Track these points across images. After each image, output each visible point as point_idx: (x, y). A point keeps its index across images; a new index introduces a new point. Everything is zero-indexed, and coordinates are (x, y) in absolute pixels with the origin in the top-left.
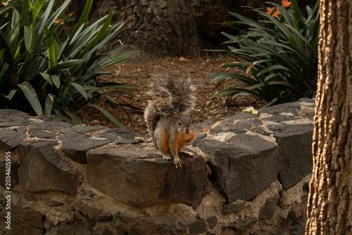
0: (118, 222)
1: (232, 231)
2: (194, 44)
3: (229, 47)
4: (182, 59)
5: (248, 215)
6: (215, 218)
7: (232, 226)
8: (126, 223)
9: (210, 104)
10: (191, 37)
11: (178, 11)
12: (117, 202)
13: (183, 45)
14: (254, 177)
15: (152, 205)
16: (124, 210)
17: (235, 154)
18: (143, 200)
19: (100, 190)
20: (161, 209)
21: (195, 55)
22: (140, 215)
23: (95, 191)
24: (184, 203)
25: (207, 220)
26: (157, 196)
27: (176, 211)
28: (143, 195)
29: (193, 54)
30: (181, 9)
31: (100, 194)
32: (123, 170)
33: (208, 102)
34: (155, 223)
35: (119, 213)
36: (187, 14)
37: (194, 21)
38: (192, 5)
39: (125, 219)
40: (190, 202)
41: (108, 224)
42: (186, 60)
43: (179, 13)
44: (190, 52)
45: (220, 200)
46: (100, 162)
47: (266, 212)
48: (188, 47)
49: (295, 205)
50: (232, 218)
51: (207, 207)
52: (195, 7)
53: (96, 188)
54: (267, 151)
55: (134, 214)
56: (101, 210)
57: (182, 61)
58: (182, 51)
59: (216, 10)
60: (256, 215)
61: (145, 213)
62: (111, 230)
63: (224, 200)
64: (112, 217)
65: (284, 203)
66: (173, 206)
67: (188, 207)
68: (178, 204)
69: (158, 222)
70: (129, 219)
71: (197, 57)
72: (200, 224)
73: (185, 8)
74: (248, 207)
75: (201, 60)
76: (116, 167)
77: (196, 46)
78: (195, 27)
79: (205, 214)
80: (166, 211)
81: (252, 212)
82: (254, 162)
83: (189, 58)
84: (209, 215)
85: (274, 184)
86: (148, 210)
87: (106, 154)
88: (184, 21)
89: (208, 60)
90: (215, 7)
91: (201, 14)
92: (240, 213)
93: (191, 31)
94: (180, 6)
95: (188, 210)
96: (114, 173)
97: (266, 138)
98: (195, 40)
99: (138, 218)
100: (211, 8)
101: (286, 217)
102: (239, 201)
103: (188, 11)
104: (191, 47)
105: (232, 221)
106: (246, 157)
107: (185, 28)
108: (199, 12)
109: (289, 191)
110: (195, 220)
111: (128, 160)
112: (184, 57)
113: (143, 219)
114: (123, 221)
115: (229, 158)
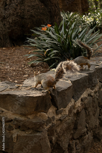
0: (16, 122)
1: (59, 121)
2: (8, 42)
3: (30, 44)
4: (4, 48)
5: (65, 114)
6: (54, 116)
7: (60, 119)
8: (19, 122)
9: (24, 67)
10: (6, 40)
11: (1, 29)
12: (14, 114)
13: (4, 43)
14: (66, 98)
15: (31, 114)
16: (17, 117)
17: (59, 90)
18: (27, 113)
19: (6, 109)
20: (34, 115)
21: (9, 46)
22: (26, 119)
23: (3, 110)
24: (43, 112)
25: (52, 118)
26: (34, 110)
27: (40, 116)
28: (27, 110)
29: (8, 46)
30: (2, 29)
31: (6, 111)
32: (17, 100)
33: (23, 66)
34: (33, 122)
35: (16, 118)
36: (5, 31)
37: (7, 33)
38: (6, 27)
39: (19, 121)
40: (45, 111)
41: (10, 123)
42: (5, 49)
43: (1, 30)
44: (7, 46)
45: (55, 109)
46: (6, 97)
47: (70, 111)
48: (6, 43)
49: (79, 107)
50: (60, 116)
51: (51, 113)
52: (8, 28)
53: (4, 108)
54: (70, 87)
55: (23, 118)
56: (7, 117)
57: (4, 49)
58: (4, 45)
59: (16, 29)
60: (67, 113)
61: (27, 118)
62: (11, 125)
63: (56, 109)
64: (12, 120)
65: (75, 107)
66: (39, 114)
67: (45, 114)
68: (41, 113)
69: (34, 121)
70: (21, 121)
71: (9, 47)
72: (49, 120)
73: (4, 28)
74: (64, 111)
75: (11, 48)
76: (14, 99)
77: (9, 43)
78: (8, 36)
79: (50, 116)
80: (36, 116)
81: (66, 113)
82: (66, 92)
83: (7, 48)
84: (52, 116)
85: (72, 100)
86: (29, 116)
87: (9, 94)
88: (4, 33)
89: (14, 48)
90: (16, 28)
91: (10, 31)
92: (62, 113)
93: (7, 37)
94: (2, 28)
95: (45, 115)
96: (13, 102)
97: (67, 81)
98: (8, 41)
99: (25, 120)
100: (14, 28)
101: (76, 113)
102: (62, 109)
103: (5, 30)
104: (7, 44)
105: (60, 117)
106: (63, 90)
107: (4, 36)
108: (9, 30)
109: (77, 102)
110: (47, 118)
111: (20, 96)
112: (5, 47)
113: (27, 120)
114: (18, 122)
115: (57, 91)
